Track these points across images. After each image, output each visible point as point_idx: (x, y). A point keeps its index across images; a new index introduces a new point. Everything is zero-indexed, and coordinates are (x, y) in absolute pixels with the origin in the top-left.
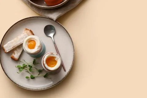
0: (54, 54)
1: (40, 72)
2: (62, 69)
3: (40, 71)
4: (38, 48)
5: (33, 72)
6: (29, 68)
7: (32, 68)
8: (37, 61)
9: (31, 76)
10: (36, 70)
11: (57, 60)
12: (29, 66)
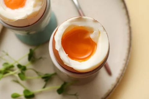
0: (85, 20)
1: (46, 81)
2: (103, 71)
3: (47, 79)
4: (35, 6)
5: (29, 82)
6: (18, 71)
7: (26, 72)
8: (37, 52)
9: (26, 91)
10: (36, 76)
11: (98, 38)
12: (19, 66)
